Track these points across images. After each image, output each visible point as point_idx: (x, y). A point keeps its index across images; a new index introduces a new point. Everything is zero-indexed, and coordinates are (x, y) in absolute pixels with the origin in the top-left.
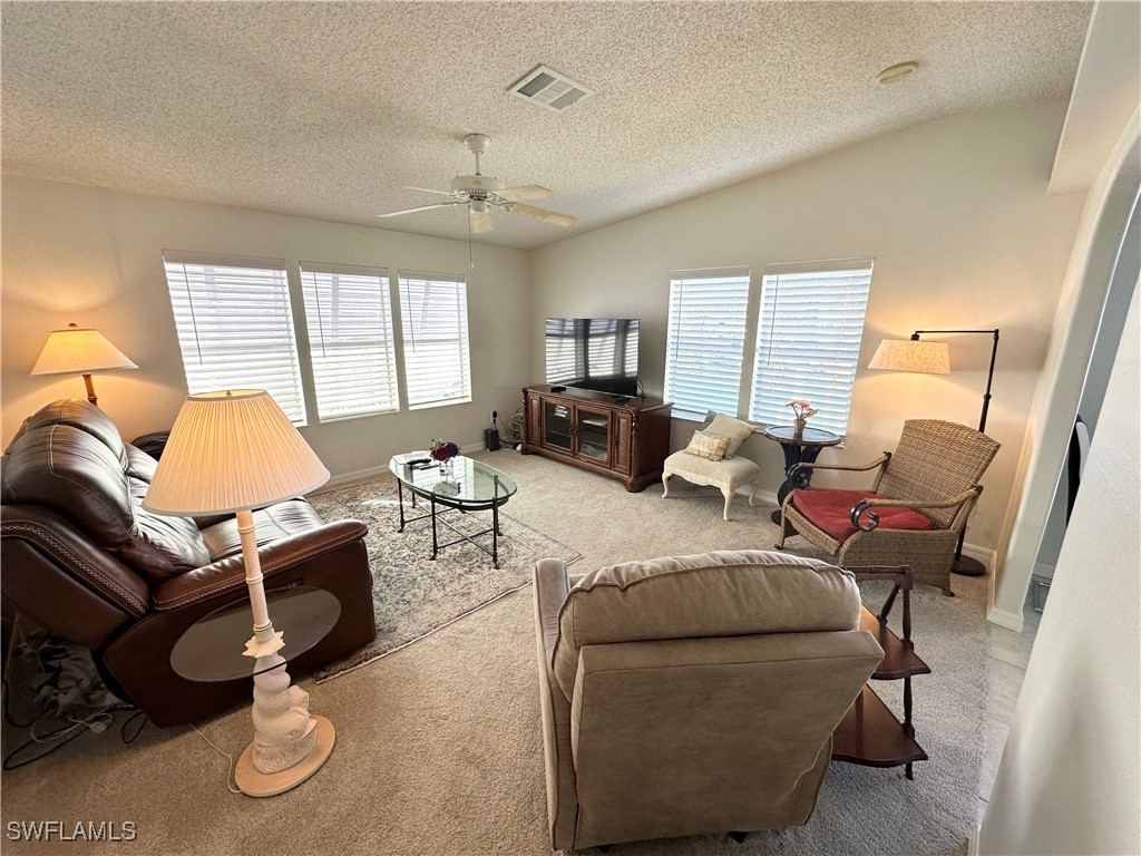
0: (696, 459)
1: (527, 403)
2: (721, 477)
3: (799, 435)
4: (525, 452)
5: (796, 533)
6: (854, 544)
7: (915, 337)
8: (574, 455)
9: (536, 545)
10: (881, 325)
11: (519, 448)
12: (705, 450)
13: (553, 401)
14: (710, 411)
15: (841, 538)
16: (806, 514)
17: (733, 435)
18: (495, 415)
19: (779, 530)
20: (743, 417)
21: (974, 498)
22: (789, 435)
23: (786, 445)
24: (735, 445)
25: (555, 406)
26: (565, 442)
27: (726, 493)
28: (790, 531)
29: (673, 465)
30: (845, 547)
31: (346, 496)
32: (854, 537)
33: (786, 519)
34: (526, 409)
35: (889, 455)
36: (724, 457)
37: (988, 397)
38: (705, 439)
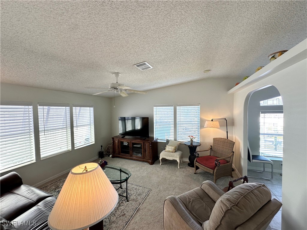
0: (169, 153)
1: (114, 142)
2: (176, 157)
3: (192, 144)
4: (113, 157)
5: (199, 168)
6: (217, 170)
7: (212, 120)
8: (131, 156)
9: (135, 189)
10: (204, 118)
11: (111, 156)
12: (171, 150)
13: (123, 141)
14: (167, 139)
15: (214, 169)
16: (202, 164)
17: (176, 145)
18: (102, 146)
19: (194, 169)
20: (175, 140)
21: (233, 155)
22: (189, 144)
23: (189, 146)
24: (177, 148)
25: (123, 142)
26: (128, 153)
27: (178, 161)
28: (197, 168)
29: (162, 155)
30: (215, 171)
31: (53, 187)
32: (216, 168)
33: (196, 166)
34: (113, 144)
35: (211, 146)
36: (175, 151)
37: (227, 132)
38: (170, 147)
